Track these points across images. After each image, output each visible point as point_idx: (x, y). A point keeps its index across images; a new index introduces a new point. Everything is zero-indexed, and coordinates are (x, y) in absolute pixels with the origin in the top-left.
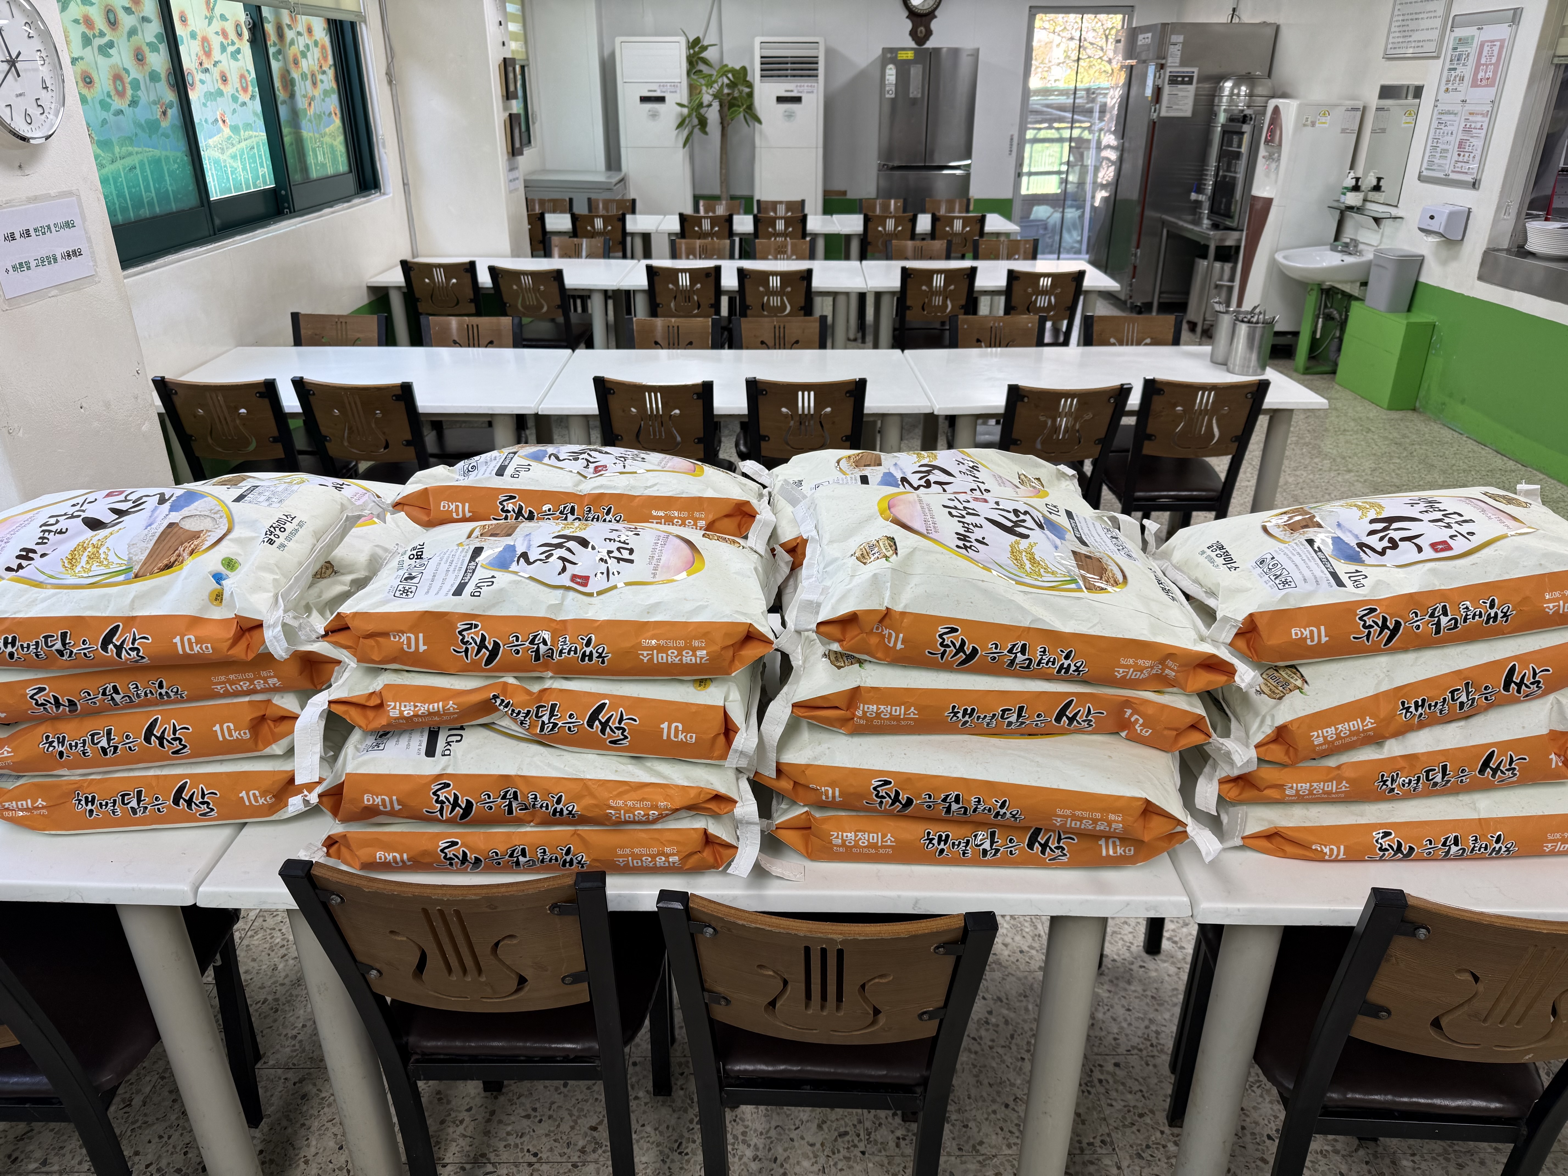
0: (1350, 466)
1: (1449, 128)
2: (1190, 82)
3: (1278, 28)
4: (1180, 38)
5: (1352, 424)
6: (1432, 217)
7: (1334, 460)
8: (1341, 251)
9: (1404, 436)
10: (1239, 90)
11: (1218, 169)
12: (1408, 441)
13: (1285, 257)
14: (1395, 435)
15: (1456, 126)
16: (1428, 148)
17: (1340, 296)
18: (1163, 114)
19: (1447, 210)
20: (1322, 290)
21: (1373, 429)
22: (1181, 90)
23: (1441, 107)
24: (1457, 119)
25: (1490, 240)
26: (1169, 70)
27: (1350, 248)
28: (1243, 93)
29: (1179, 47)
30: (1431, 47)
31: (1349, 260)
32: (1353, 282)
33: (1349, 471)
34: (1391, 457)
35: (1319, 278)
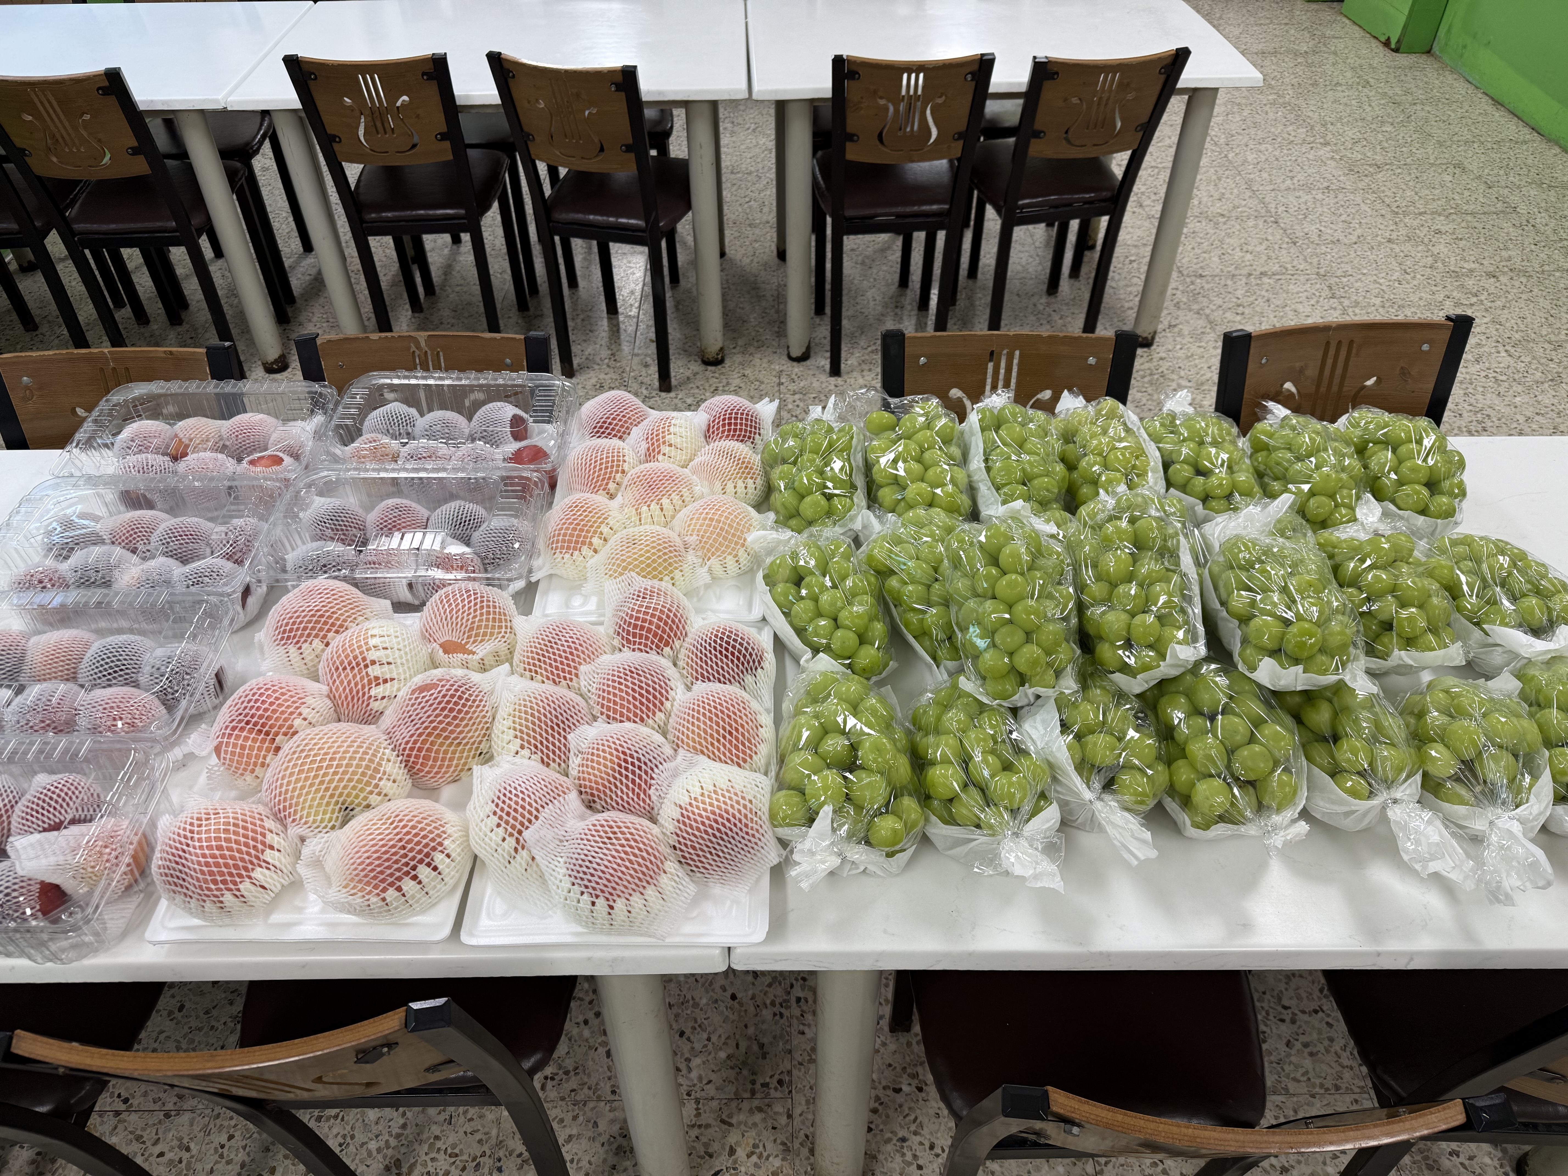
5: (1349, 74)
7: (1312, 127)
9: (1407, 92)
12: (1410, 99)
21: (1372, 81)
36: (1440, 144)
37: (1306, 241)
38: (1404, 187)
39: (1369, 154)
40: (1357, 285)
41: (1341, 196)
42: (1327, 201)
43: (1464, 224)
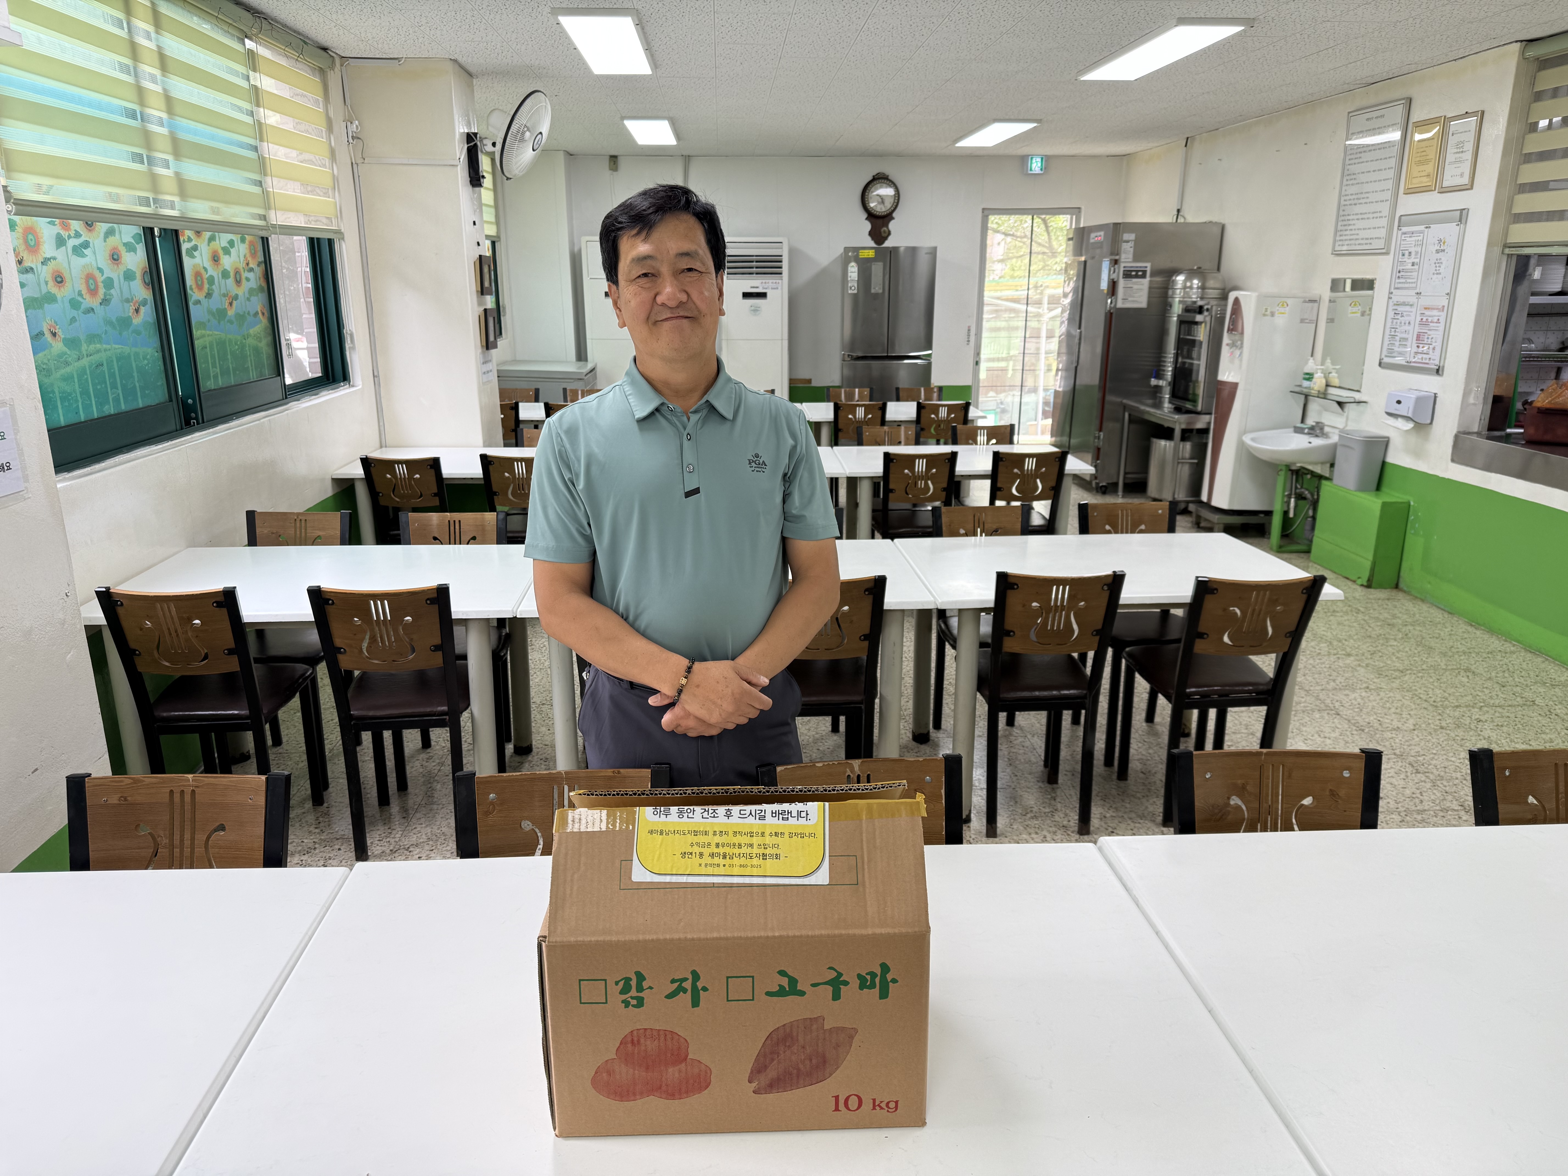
1: (1406, 319)
2: (1144, 276)
3: (1223, 228)
4: (1132, 237)
6: (1399, 402)
8: (1309, 434)
9: (1394, 616)
10: (1192, 284)
11: (1177, 356)
12: (1400, 621)
13: (1253, 440)
15: (1413, 316)
16: (1387, 337)
17: (1309, 476)
18: (1120, 305)
19: (1413, 396)
20: (1290, 470)
22: (1135, 283)
23: (1395, 299)
24: (1414, 310)
25: (1459, 425)
26: (1122, 265)
27: (1317, 430)
28: (1195, 286)
29: (1131, 244)
30: (1380, 244)
31: (1317, 442)
32: (1323, 463)
34: (1387, 639)
35: (1289, 459)
36: (1444, 654)
37: (1371, 729)
38: (1432, 687)
39: (1389, 662)
40: (1434, 762)
41: (1382, 694)
42: (1372, 698)
43: (1497, 714)
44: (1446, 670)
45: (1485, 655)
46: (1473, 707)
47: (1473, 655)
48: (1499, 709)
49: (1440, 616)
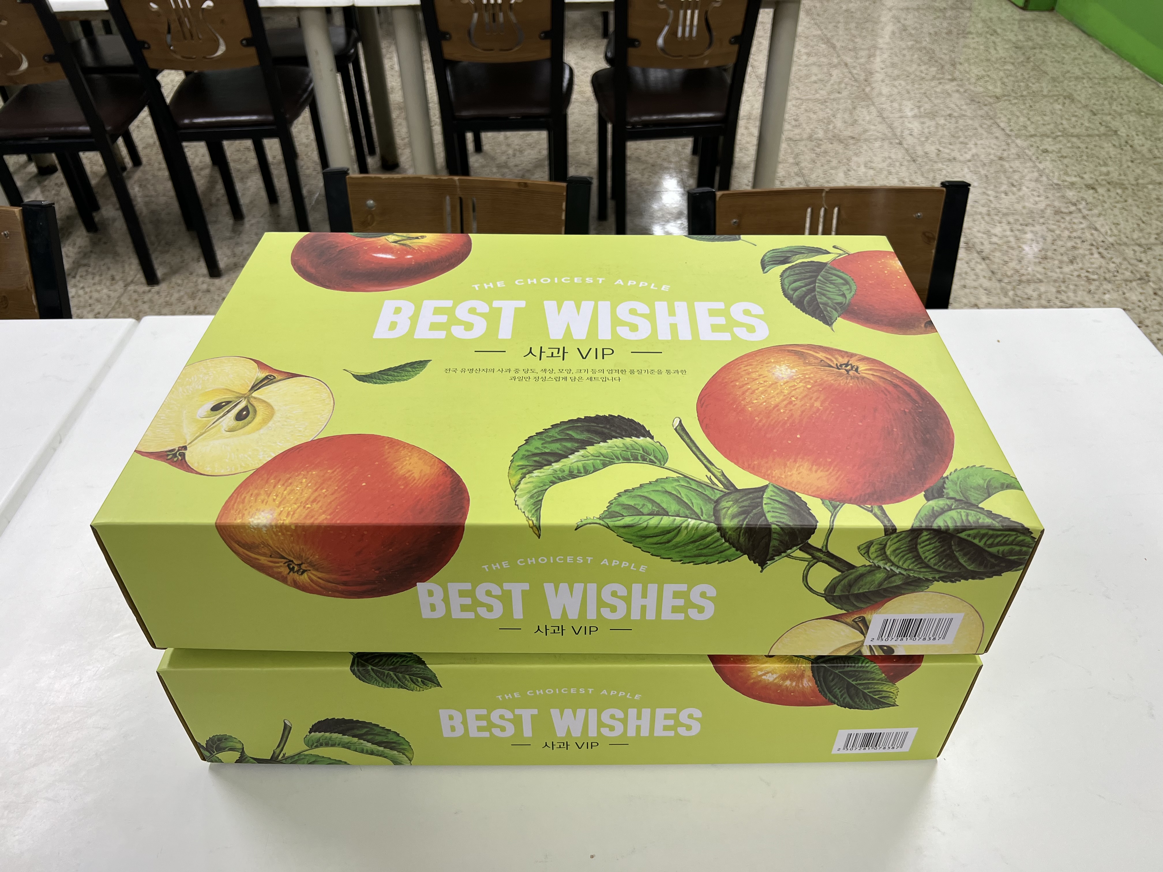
0: (957, 74)
5: (980, 25)
7: (943, 67)
9: (1029, 39)
12: (1030, 44)
14: (1021, 37)
21: (999, 31)
33: (953, 80)
34: (1005, 63)
36: (1054, 79)
44: (1045, 96)
45: (1096, 81)
46: (1048, 137)
47: (1085, 81)
48: (1074, 140)
49: (1077, 39)
